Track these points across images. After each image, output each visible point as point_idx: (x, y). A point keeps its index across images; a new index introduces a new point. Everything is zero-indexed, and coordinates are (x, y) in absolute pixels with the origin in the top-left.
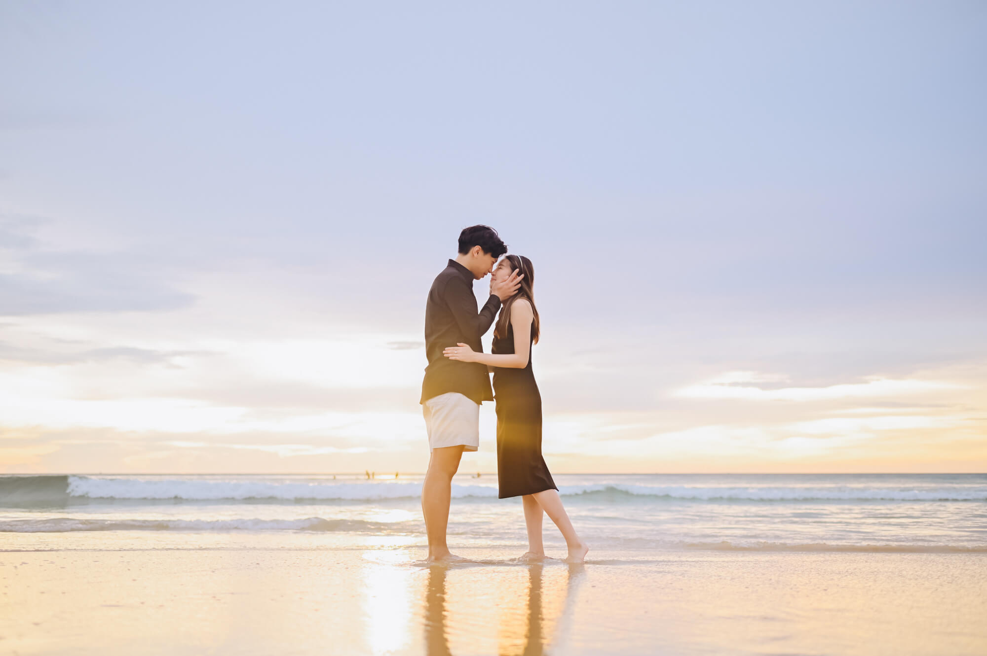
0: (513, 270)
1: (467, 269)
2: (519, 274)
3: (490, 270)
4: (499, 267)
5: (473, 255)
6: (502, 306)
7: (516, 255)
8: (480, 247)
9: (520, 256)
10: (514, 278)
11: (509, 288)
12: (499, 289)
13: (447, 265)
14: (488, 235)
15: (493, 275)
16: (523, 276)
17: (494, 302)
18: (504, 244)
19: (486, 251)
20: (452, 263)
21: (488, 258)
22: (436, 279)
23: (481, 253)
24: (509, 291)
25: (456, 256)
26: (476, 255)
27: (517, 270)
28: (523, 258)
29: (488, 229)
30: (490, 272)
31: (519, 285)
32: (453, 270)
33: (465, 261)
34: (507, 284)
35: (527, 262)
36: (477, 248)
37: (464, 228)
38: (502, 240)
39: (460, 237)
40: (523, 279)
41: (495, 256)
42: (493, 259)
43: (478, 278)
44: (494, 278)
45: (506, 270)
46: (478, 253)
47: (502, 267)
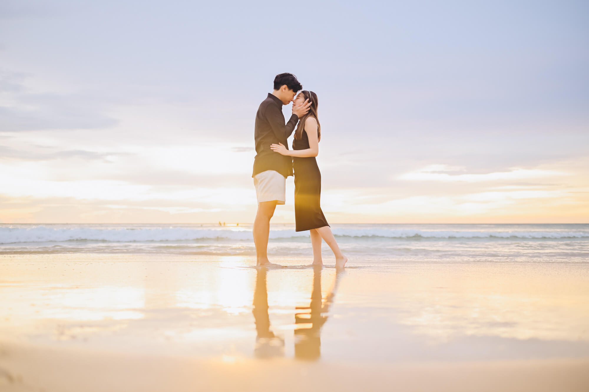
0: (306, 99)
1: (279, 100)
2: (309, 102)
3: (292, 100)
4: (298, 97)
5: (282, 91)
6: (299, 120)
7: (307, 91)
8: (286, 86)
9: (310, 91)
10: (306, 104)
11: (303, 110)
12: (298, 110)
13: (267, 96)
14: (291, 79)
15: (294, 102)
16: (311, 103)
17: (294, 118)
18: (300, 85)
19: (290, 88)
20: (270, 95)
21: (291, 92)
22: (260, 105)
23: (287, 89)
24: (303, 112)
25: (272, 91)
26: (284, 90)
27: (308, 99)
28: (311, 92)
29: (291, 75)
30: (292, 101)
31: (309, 108)
32: (271, 100)
33: (278, 94)
34: (302, 108)
35: (314, 95)
36: (285, 86)
37: (277, 74)
38: (299, 82)
39: (275, 80)
40: (312, 105)
41: (295, 91)
42: (294, 93)
43: (285, 104)
44: (295, 104)
45: (302, 99)
46: (285, 89)
47: (299, 97)
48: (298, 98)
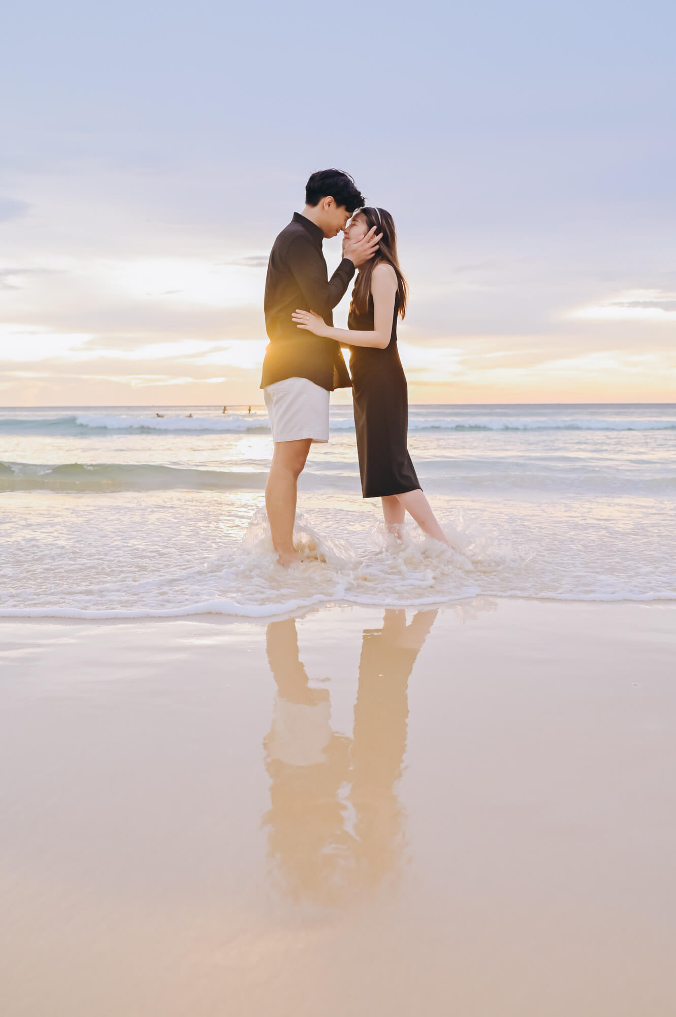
0: (370, 227)
1: (317, 227)
2: (376, 233)
3: (343, 227)
4: (353, 223)
5: (323, 208)
6: (357, 271)
7: (373, 207)
8: (332, 197)
9: (377, 208)
10: (372, 238)
11: (365, 250)
12: (353, 251)
13: (291, 220)
14: (342, 183)
15: (346, 233)
16: (381, 235)
17: (346, 268)
18: (361, 195)
19: (339, 203)
20: (298, 217)
21: (341, 212)
22: (277, 238)
23: (333, 205)
24: (364, 253)
25: (302, 207)
26: (326, 207)
27: (375, 228)
28: (381, 211)
29: (343, 175)
30: (342, 230)
31: (377, 247)
32: (299, 228)
33: (314, 215)
34: (363, 246)
35: (386, 215)
36: (329, 199)
37: (314, 172)
38: (359, 189)
39: (308, 183)
40: (382, 239)
41: (350, 210)
42: (347, 214)
43: (328, 237)
44: (348, 237)
45: (361, 227)
46: (329, 205)
47: (357, 223)
48: (354, 225)
